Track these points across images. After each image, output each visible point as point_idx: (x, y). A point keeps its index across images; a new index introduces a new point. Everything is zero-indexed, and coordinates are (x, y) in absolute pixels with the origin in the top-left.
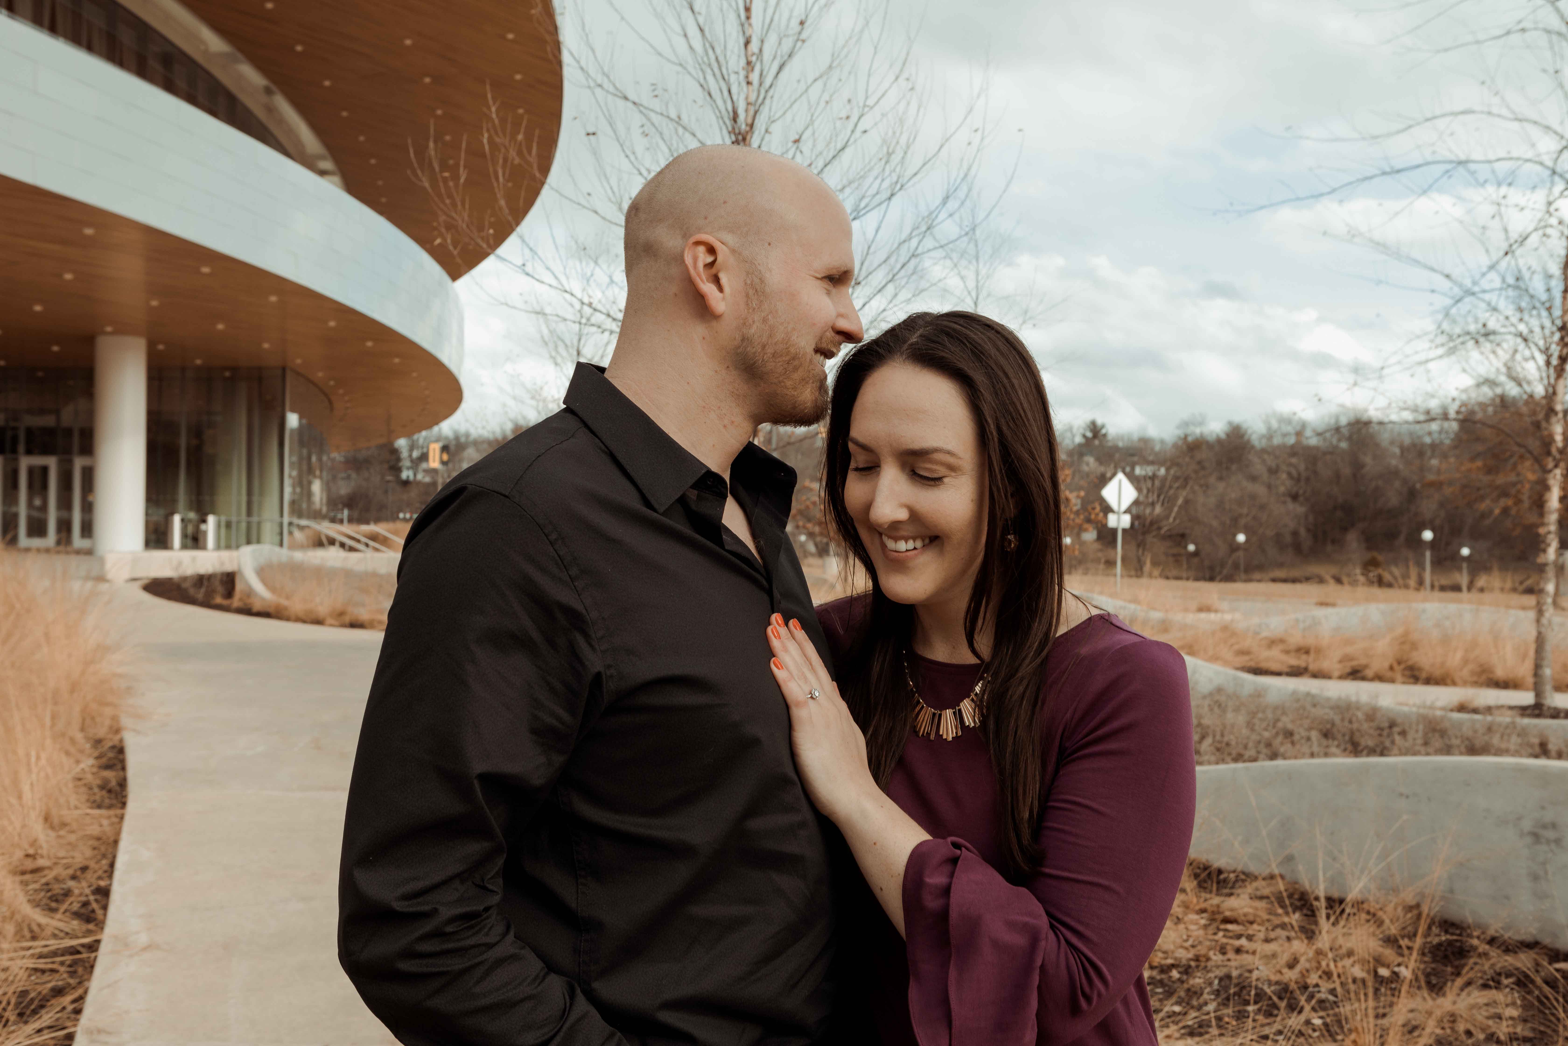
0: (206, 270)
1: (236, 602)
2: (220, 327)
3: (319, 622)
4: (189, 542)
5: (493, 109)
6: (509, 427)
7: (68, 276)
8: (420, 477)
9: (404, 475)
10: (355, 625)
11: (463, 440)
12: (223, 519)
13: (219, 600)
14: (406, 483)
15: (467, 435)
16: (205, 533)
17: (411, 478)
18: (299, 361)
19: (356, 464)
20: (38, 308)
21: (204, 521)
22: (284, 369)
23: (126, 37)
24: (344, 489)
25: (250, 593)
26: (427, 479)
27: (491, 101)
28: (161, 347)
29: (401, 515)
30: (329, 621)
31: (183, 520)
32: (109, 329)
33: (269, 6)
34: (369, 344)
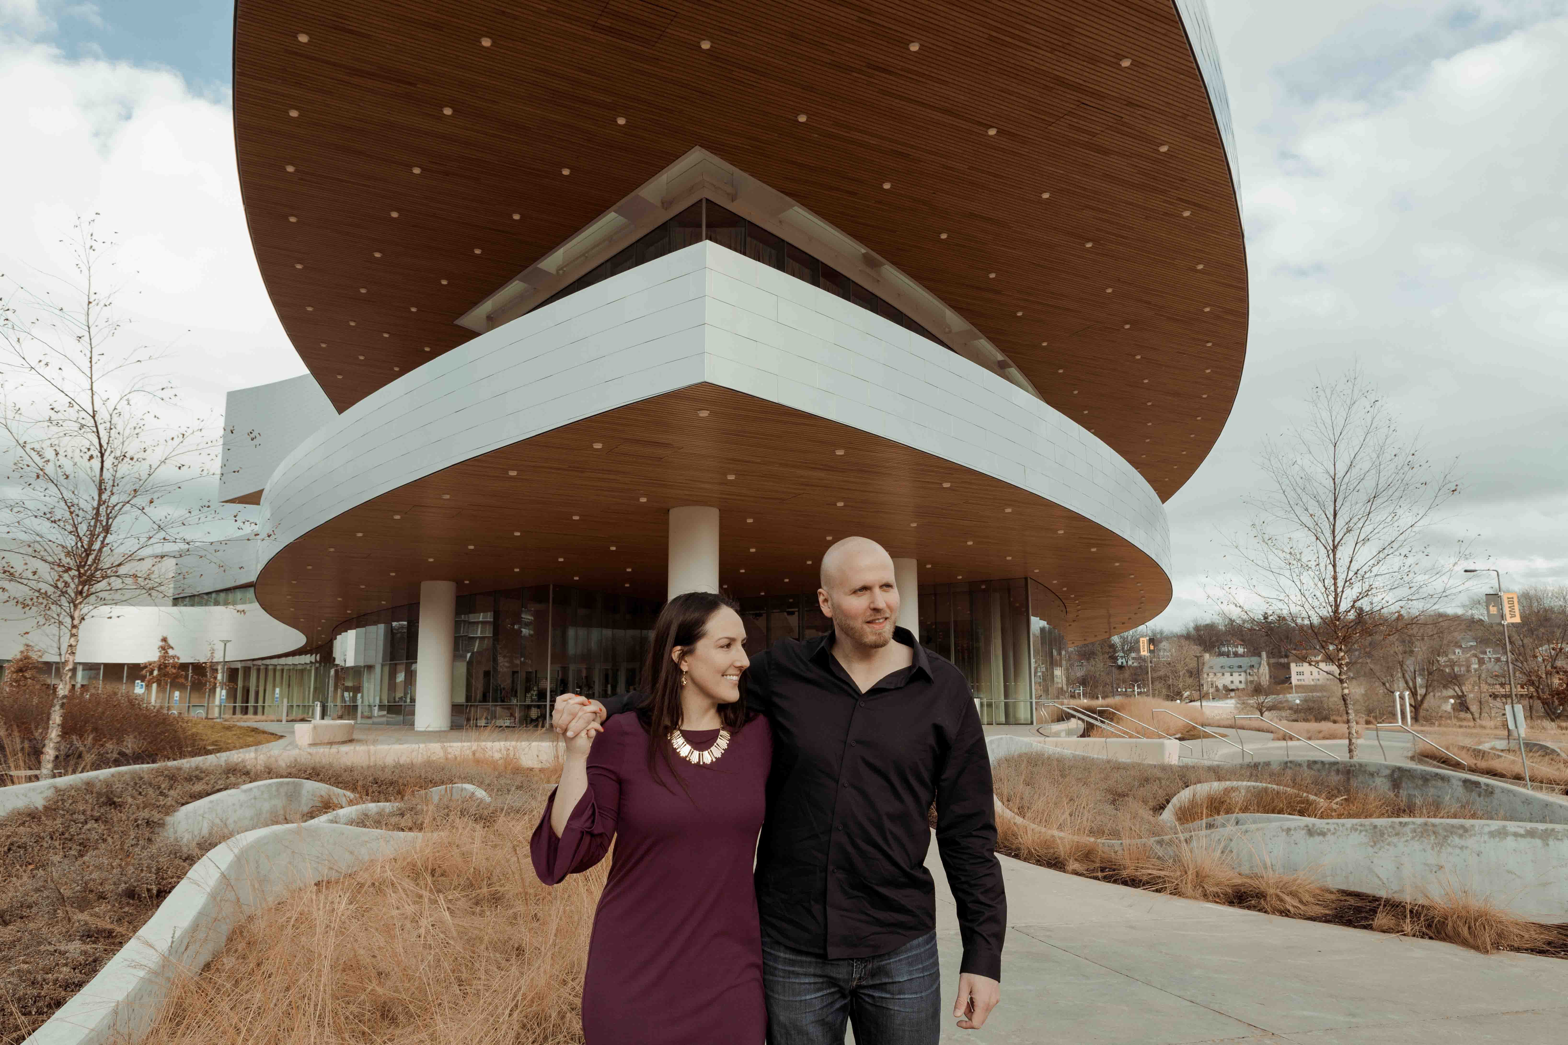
2: (970, 543)
6: (1191, 625)
8: (1130, 663)
9: (1119, 662)
11: (1159, 636)
14: (1121, 667)
15: (1161, 633)
17: (1125, 664)
18: (1037, 571)
19: (1087, 655)
22: (1026, 579)
24: (1080, 673)
26: (1135, 664)
28: (928, 566)
33: (992, 276)
34: (1094, 550)
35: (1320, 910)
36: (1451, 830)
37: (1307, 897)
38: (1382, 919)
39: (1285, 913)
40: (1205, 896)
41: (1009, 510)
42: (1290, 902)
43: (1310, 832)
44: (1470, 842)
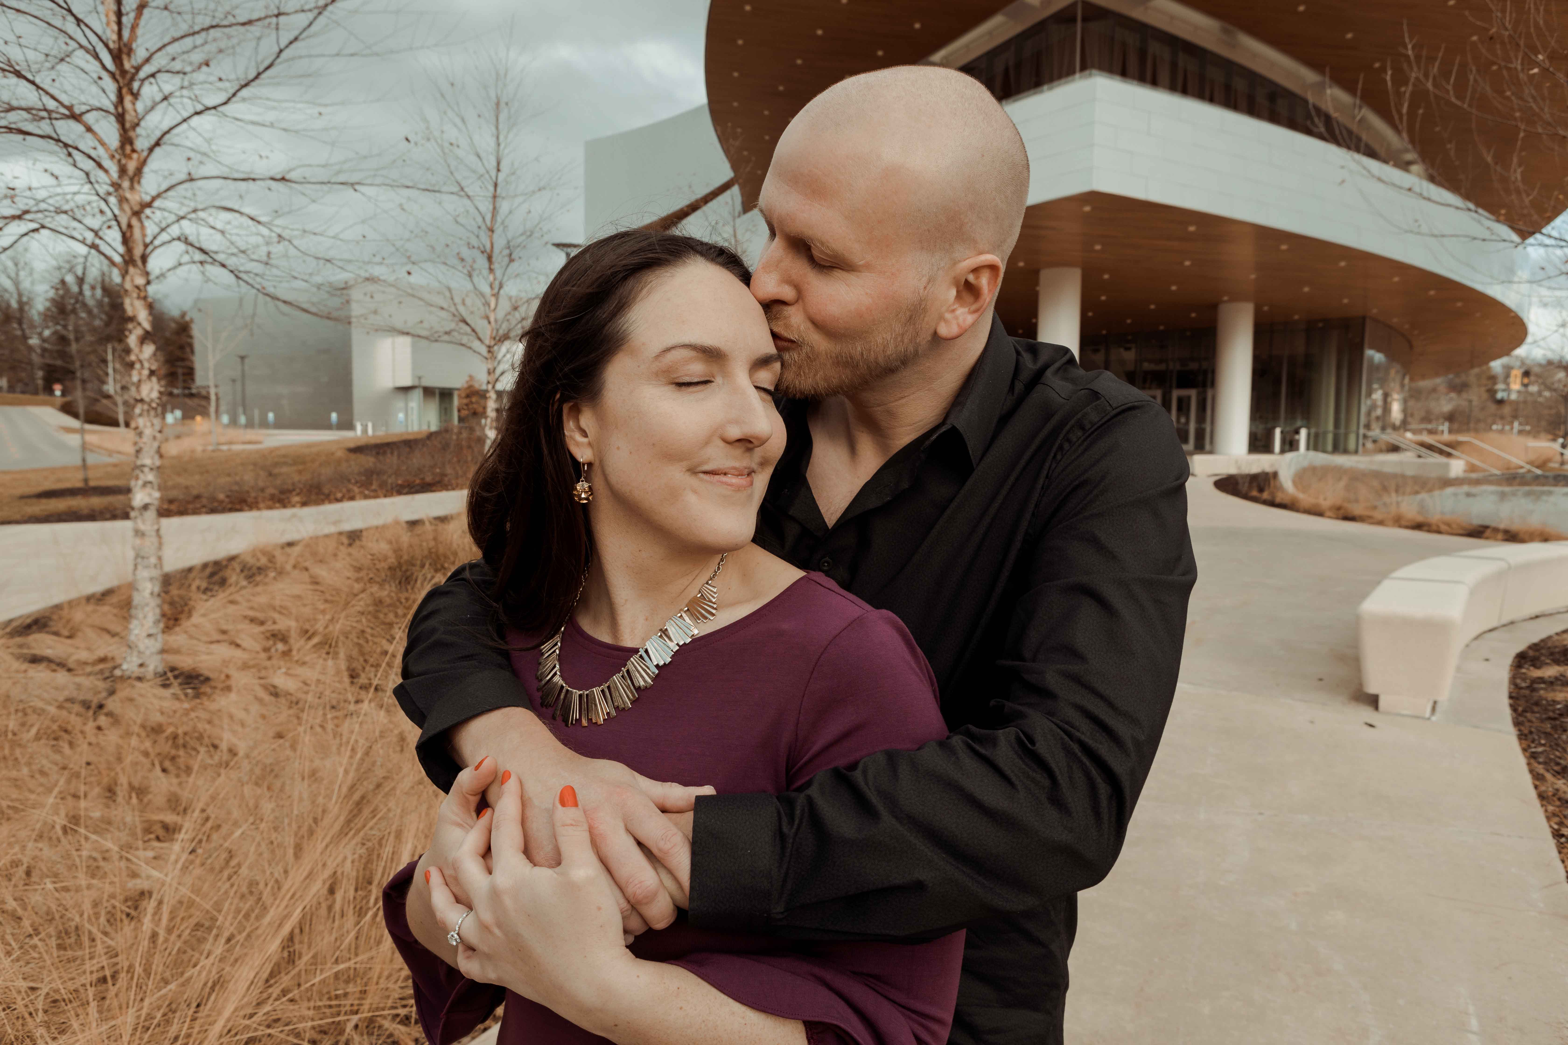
0: (1284, 247)
1: (1265, 495)
2: (1306, 289)
3: (1319, 513)
4: (1287, 447)
5: (1410, 46)
7: (1187, 263)
8: (1513, 397)
9: (1499, 396)
10: (1349, 518)
12: (1313, 431)
13: (1255, 493)
14: (1501, 402)
16: (1298, 441)
18: (1375, 311)
19: (1457, 387)
20: (1174, 288)
21: (1297, 432)
22: (1364, 318)
23: (1240, 85)
25: (1281, 488)
26: (1520, 398)
27: (1407, 40)
28: (1266, 308)
29: (1494, 427)
30: (1328, 513)
31: (1282, 432)
32: (1226, 298)
33: (1349, 36)
34: (1432, 293)
35: (1461, 532)
36: (1543, 493)
37: (1454, 526)
38: (1488, 533)
39: (1439, 532)
40: (1400, 526)
41: (1343, 264)
42: (1443, 528)
43: (1468, 495)
44: (1552, 499)
